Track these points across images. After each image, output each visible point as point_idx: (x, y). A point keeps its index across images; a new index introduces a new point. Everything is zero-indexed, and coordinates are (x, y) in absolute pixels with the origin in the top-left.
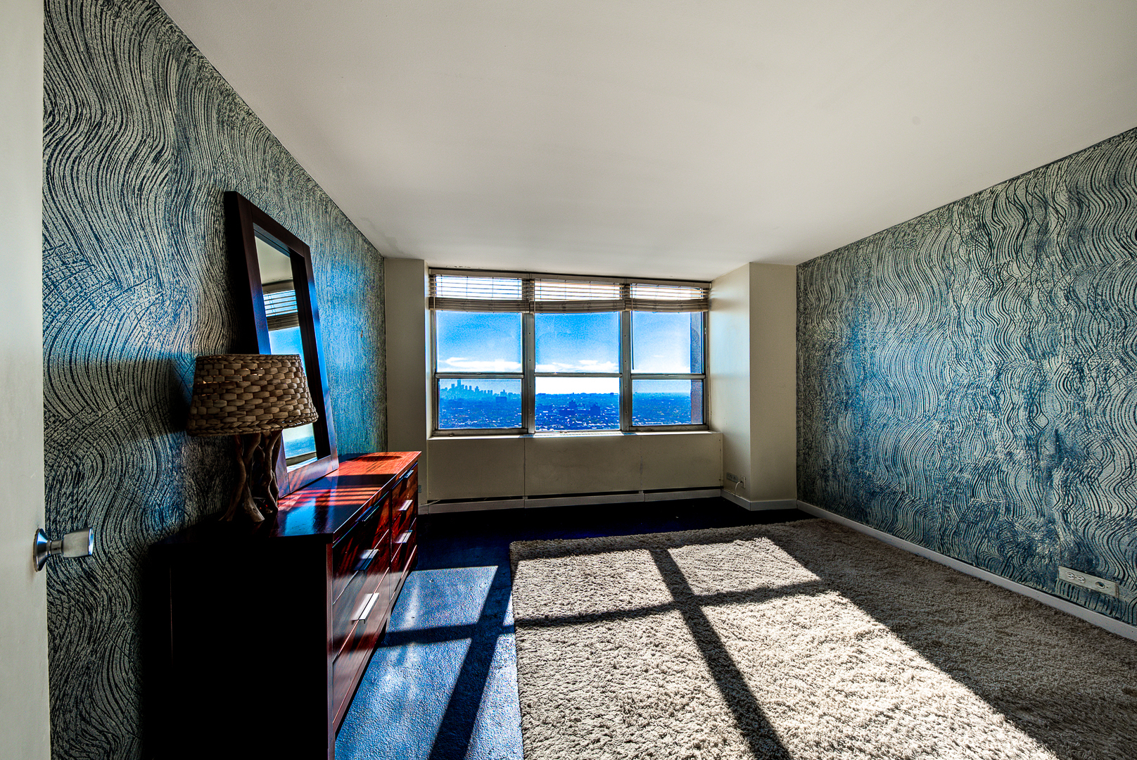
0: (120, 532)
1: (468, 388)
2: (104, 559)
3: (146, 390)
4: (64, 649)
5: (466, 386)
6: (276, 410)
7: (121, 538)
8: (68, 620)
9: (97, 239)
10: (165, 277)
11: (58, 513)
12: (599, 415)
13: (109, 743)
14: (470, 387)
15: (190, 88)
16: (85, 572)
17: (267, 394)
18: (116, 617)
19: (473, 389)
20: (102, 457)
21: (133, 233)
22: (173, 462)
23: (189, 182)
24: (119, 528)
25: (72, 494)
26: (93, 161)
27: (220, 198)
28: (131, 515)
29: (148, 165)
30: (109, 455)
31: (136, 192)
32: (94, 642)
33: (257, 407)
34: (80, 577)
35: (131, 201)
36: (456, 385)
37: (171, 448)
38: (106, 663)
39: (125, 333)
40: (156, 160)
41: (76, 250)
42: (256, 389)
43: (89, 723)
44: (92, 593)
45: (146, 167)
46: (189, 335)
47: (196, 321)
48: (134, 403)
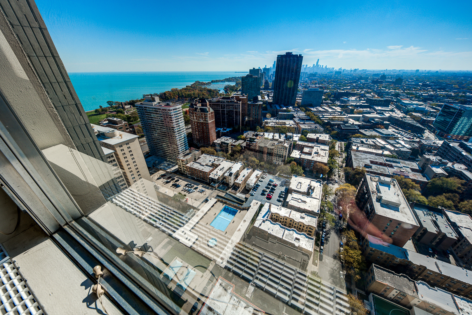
5: (321, 66)
12: (401, 85)
14: (323, 66)
19: (324, 67)
36: (315, 65)
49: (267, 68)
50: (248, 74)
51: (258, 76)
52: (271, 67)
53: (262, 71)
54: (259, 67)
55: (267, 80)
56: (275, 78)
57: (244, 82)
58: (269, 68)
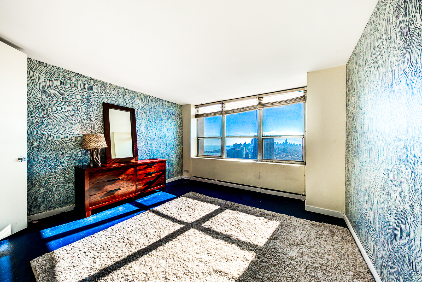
0: (72, 163)
1: (290, 144)
2: (68, 167)
3: (79, 141)
4: (59, 179)
5: (289, 143)
6: (89, 145)
7: (72, 165)
8: (60, 175)
9: (67, 117)
10: (84, 121)
11: (58, 158)
13: (68, 196)
14: (291, 143)
15: (91, 86)
16: (64, 168)
17: (89, 142)
18: (70, 177)
20: (68, 151)
21: (76, 115)
22: (86, 154)
23: (91, 103)
24: (71, 162)
25: (61, 156)
26: (66, 105)
27: (101, 104)
28: (74, 161)
29: (80, 103)
30: (69, 151)
31: (76, 108)
32: (65, 179)
33: (87, 144)
34: (62, 169)
35: (75, 110)
36: (285, 142)
37: (85, 151)
38: (68, 183)
39: (73, 131)
40: (82, 102)
41: (62, 120)
42: (87, 141)
43: (64, 191)
44: (65, 172)
45: (79, 103)
46: (91, 131)
47: (93, 128)
48: (75, 143)
49: (246, 143)
50: (232, 147)
51: (240, 149)
52: (250, 143)
53: (243, 146)
54: (240, 143)
55: (247, 152)
56: (254, 151)
57: (228, 153)
58: (248, 144)
